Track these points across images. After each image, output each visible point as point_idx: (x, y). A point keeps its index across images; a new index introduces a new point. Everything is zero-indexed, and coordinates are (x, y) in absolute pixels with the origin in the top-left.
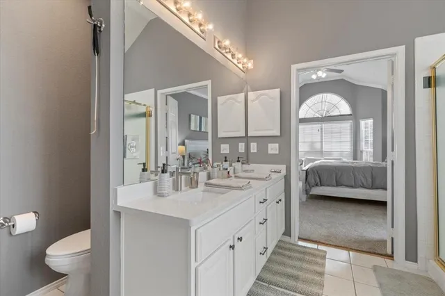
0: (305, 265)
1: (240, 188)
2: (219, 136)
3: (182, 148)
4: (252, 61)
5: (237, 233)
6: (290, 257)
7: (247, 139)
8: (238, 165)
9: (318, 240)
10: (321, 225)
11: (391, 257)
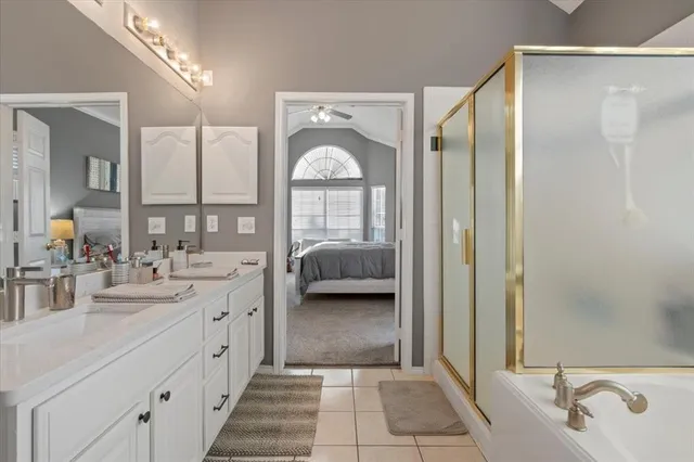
0: (291, 406)
1: (171, 299)
2: (145, 201)
3: (68, 224)
4: (211, 72)
5: (158, 386)
6: (271, 399)
7: (200, 208)
8: (178, 256)
9: (313, 361)
10: (319, 338)
11: (397, 365)
